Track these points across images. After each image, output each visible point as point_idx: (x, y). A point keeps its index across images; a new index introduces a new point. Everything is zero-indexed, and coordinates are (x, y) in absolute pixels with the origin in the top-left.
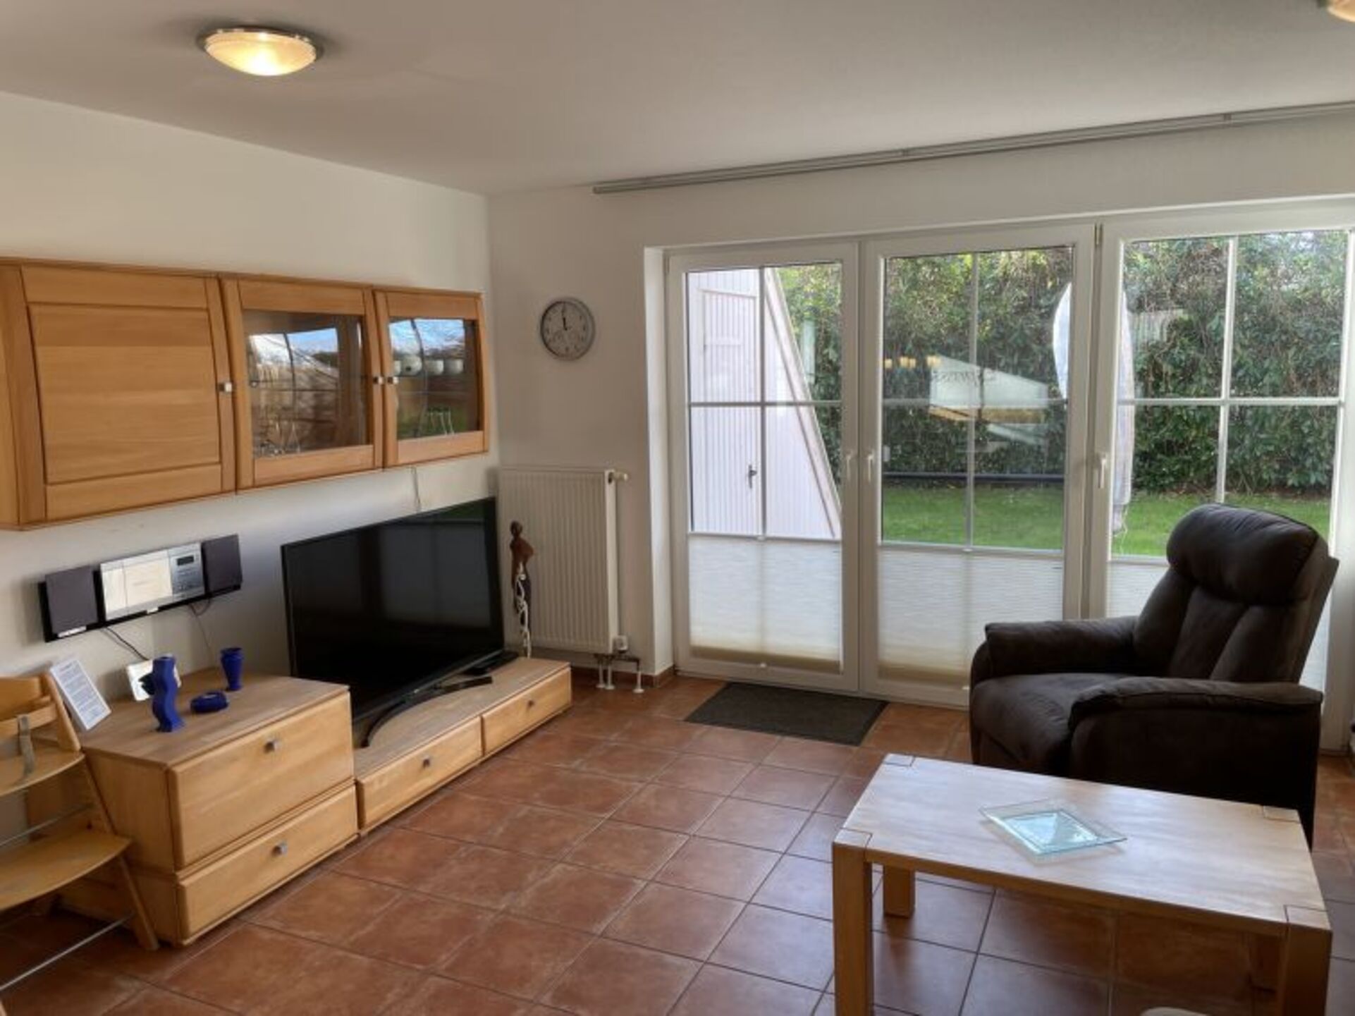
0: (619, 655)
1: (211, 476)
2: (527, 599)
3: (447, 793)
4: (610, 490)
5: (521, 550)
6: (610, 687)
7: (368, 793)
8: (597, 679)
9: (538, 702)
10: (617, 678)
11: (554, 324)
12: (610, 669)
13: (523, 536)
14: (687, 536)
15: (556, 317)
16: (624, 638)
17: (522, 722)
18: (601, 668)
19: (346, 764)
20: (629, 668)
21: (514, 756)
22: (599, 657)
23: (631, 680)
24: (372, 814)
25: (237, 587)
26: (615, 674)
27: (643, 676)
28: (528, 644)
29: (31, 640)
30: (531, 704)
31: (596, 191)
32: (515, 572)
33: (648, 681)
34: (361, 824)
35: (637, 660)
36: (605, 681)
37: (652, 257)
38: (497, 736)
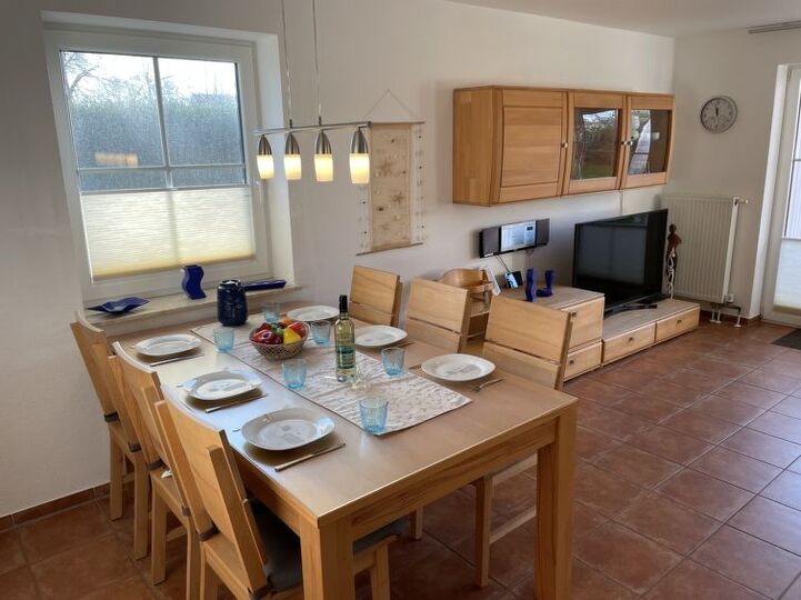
0: (727, 305)
1: (553, 189)
2: (674, 267)
3: (637, 356)
4: (735, 208)
5: (674, 240)
6: (719, 322)
7: (607, 347)
8: (710, 317)
9: (684, 321)
10: (723, 317)
11: (710, 112)
12: (720, 312)
13: (676, 233)
14: (781, 240)
15: (712, 108)
16: (732, 296)
17: (674, 330)
18: (714, 311)
19: (599, 332)
20: (733, 313)
21: (670, 346)
22: (713, 304)
23: (734, 320)
24: (607, 357)
25: (545, 244)
26: (722, 316)
27: (741, 319)
28: (671, 292)
29: (474, 257)
30: (679, 321)
31: (751, 32)
32: (669, 253)
33: (744, 321)
34: (602, 361)
35: (739, 309)
36: (716, 318)
37: (782, 70)
38: (663, 334)
